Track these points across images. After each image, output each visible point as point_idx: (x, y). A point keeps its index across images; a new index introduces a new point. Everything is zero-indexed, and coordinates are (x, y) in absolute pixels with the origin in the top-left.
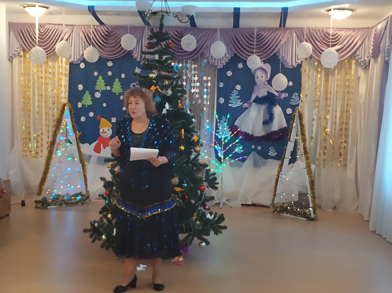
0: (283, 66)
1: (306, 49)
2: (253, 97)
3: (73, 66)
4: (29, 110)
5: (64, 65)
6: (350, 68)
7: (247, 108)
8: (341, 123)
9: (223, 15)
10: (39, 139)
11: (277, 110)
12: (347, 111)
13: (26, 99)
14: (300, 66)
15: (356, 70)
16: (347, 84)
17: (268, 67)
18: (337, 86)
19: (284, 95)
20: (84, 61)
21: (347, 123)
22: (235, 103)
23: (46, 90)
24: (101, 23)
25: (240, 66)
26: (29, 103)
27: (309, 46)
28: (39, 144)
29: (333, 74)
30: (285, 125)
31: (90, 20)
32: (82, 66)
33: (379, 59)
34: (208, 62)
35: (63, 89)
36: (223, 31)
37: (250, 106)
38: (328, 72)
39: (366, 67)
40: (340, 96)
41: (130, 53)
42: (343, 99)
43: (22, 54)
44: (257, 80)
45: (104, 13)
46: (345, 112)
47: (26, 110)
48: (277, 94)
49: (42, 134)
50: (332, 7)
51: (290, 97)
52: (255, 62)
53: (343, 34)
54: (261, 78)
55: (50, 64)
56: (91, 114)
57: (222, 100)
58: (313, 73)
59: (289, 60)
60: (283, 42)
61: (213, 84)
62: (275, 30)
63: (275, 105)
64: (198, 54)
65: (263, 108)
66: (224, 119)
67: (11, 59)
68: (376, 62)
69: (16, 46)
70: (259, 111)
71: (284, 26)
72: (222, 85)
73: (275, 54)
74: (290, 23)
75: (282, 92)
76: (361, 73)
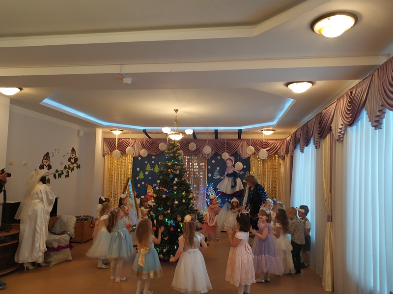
0: (241, 158)
1: (252, 150)
2: (226, 173)
3: (135, 159)
4: (112, 181)
5: (130, 158)
6: (275, 159)
7: (223, 179)
8: (272, 187)
9: (209, 133)
10: (116, 196)
11: (239, 180)
12: (275, 181)
13: (111, 176)
14: (249, 158)
15: (278, 160)
16: (274, 167)
17: (233, 158)
18: (269, 168)
19: (242, 173)
20: (140, 156)
21: (275, 188)
22: (217, 176)
23: (121, 171)
24: (150, 137)
25: (219, 158)
26: (112, 178)
27: (253, 148)
28: (116, 199)
29: (267, 162)
30: (243, 188)
31: (144, 136)
32: (140, 158)
33: (289, 154)
34: (203, 156)
35: (129, 171)
36: (210, 141)
37: (224, 178)
38: (264, 161)
39: (283, 158)
40: (271, 173)
41: (163, 152)
42: (273, 174)
43: (110, 153)
44: (227, 165)
45: (151, 133)
46: (274, 182)
47: (111, 181)
48: (238, 172)
49: (118, 193)
50: (263, 129)
51: (245, 173)
52: (226, 156)
53: (271, 142)
54: (229, 164)
55: (124, 158)
56: (143, 183)
57: (210, 175)
58: (256, 162)
59: (243, 155)
60: (240, 146)
61: (205, 167)
62: (236, 140)
63: (237, 178)
64: (198, 152)
65: (231, 179)
66: (211, 185)
67: (104, 156)
68: (287, 156)
69: (107, 149)
70: (229, 181)
71: (240, 138)
72: (209, 167)
73: (236, 152)
74: (243, 136)
75: (241, 171)
76: (281, 161)
